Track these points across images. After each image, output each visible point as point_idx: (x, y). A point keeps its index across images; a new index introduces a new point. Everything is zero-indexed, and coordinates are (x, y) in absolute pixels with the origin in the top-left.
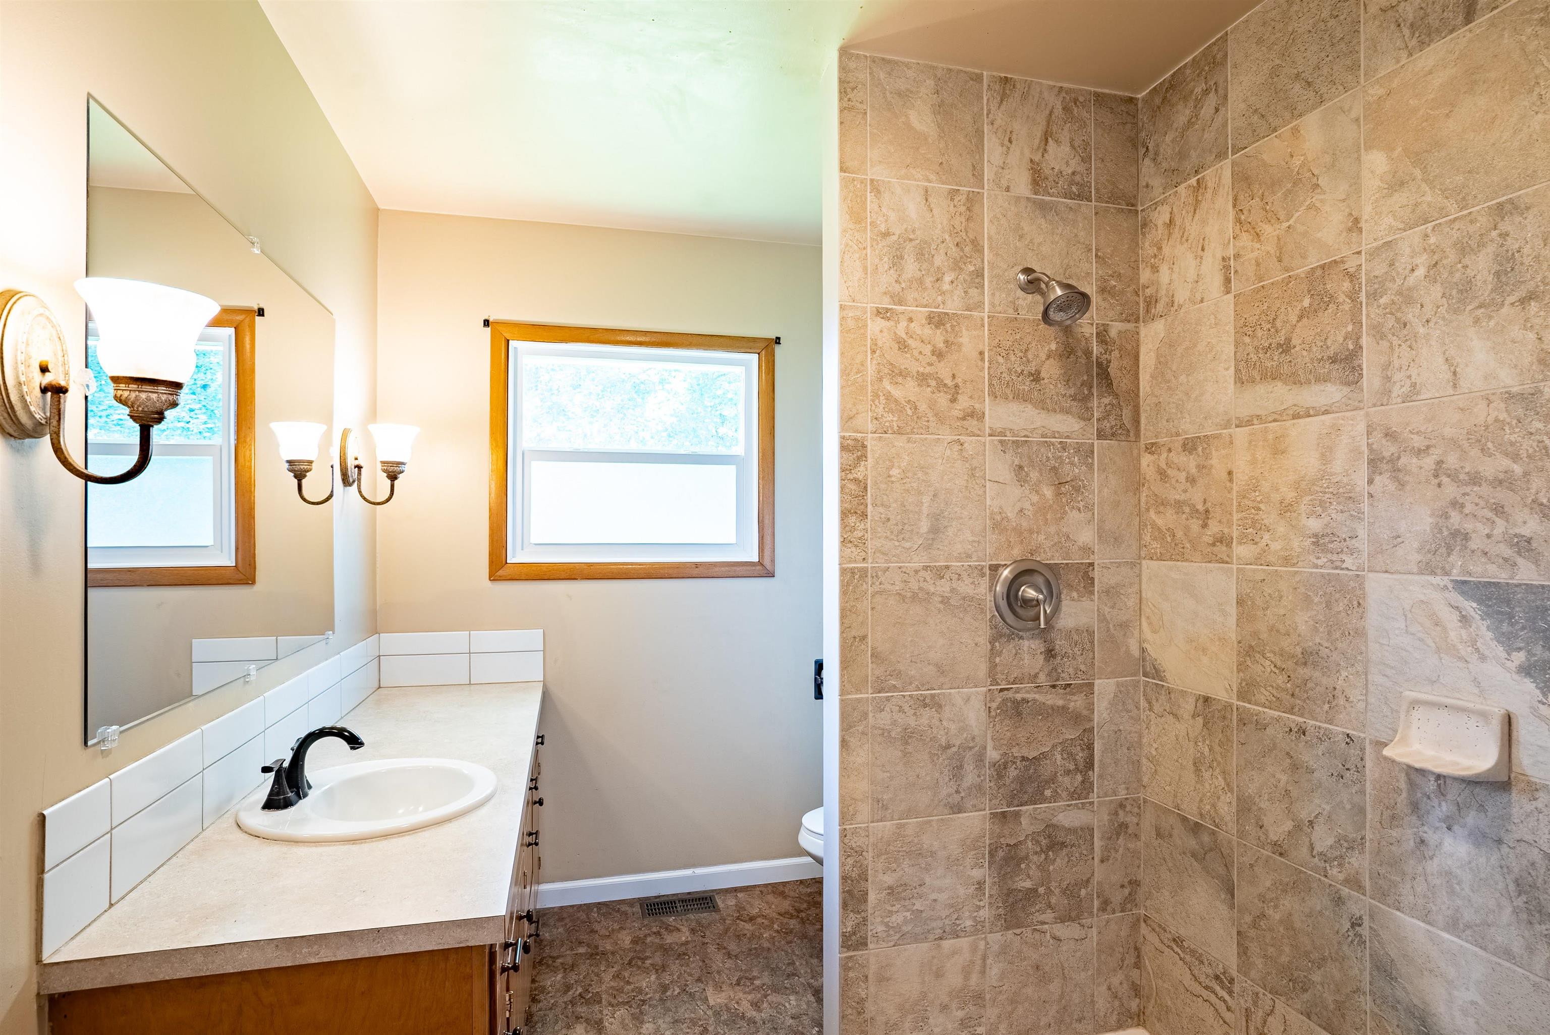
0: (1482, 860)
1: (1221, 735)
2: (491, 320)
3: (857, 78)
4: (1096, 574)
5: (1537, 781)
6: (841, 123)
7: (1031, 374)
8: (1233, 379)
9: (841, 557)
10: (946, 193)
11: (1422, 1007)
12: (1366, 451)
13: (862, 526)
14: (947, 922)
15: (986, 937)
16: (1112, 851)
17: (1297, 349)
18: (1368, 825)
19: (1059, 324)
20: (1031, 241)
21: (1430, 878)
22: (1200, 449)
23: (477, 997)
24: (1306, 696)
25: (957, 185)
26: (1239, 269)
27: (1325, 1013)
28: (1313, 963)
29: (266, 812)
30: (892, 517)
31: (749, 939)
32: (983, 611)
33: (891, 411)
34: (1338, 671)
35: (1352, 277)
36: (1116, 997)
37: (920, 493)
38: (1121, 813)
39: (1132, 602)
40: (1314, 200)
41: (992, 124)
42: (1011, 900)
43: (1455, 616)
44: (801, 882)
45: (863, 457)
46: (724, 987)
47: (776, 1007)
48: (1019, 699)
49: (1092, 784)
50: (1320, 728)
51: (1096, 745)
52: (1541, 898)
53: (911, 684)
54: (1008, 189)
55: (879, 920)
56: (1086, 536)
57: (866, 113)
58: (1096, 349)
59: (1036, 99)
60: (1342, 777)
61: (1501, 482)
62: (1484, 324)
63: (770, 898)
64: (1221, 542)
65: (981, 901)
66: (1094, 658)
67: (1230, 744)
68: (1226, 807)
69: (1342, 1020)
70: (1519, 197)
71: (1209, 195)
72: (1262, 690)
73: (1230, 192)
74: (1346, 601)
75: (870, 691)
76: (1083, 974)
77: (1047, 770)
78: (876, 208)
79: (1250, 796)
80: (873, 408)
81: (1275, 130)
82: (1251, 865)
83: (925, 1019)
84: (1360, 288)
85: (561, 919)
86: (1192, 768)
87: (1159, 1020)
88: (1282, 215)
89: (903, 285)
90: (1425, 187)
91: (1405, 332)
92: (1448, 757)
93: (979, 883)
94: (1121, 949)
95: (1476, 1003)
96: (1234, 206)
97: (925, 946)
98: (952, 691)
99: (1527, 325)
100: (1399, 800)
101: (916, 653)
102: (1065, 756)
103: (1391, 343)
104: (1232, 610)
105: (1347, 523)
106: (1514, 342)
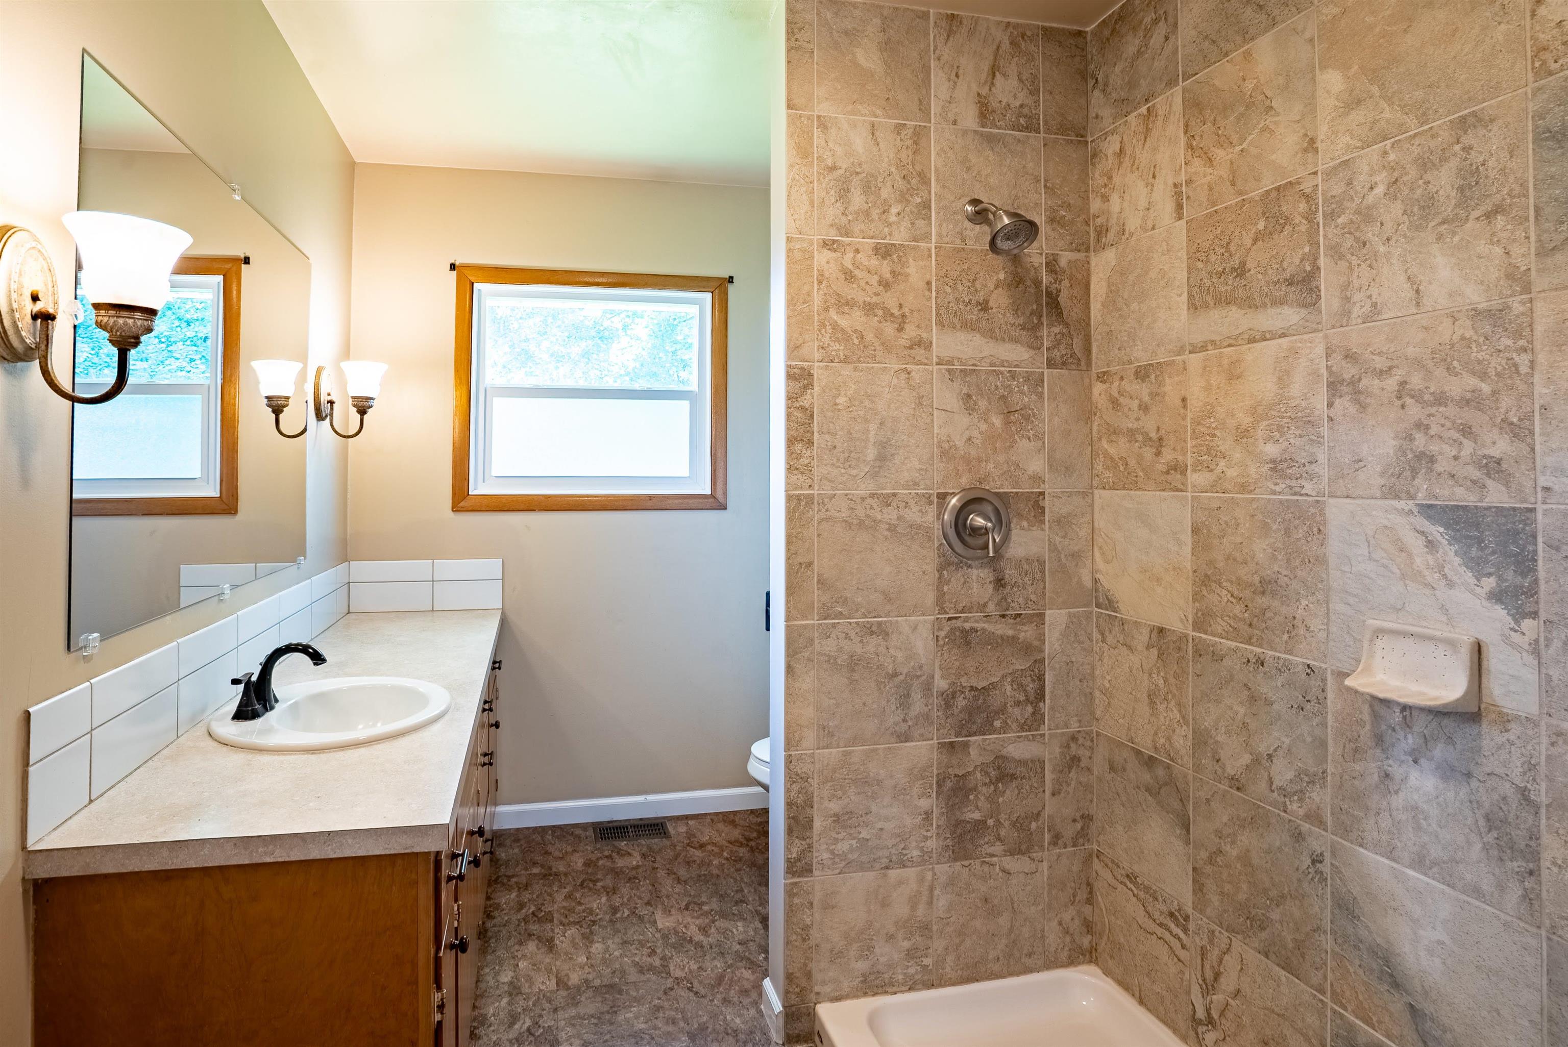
0: (1450, 795)
1: (1176, 667)
2: (457, 264)
3: (804, 19)
4: (1047, 503)
5: (1510, 712)
6: (789, 62)
7: (978, 303)
8: (1186, 305)
9: (787, 484)
10: (892, 128)
11: (1386, 947)
12: (1325, 374)
13: (808, 453)
14: (893, 851)
15: (933, 868)
16: (1064, 784)
17: (1252, 272)
18: (1329, 758)
19: (1007, 252)
20: (979, 173)
21: (1394, 813)
22: (1153, 376)
23: (422, 902)
24: (1264, 625)
25: (904, 120)
26: (1191, 194)
27: (1283, 952)
28: (1272, 900)
29: (236, 722)
30: (839, 445)
31: (699, 865)
32: (930, 539)
33: (838, 340)
34: (1298, 600)
35: (1308, 198)
36: (1067, 933)
37: (866, 421)
38: (1073, 745)
39: (1084, 532)
40: (1267, 122)
41: (939, 59)
42: (959, 831)
43: (1421, 542)
44: (752, 812)
45: (810, 385)
46: (673, 912)
47: (724, 932)
48: (968, 628)
49: (1043, 715)
50: (1279, 658)
51: (1047, 676)
52: (1513, 834)
53: (857, 611)
54: (955, 123)
55: (824, 847)
56: (1036, 465)
57: (813, 52)
58: (1045, 278)
59: (983, 34)
60: (1302, 709)
61: (1468, 402)
62: (1448, 240)
63: (721, 826)
64: (1176, 470)
65: (928, 831)
66: (1045, 588)
67: (1185, 676)
68: (1182, 741)
69: (1301, 960)
70: (1483, 109)
71: (1159, 123)
72: (1219, 620)
73: (1181, 119)
74: (1305, 528)
75: (816, 617)
76: (1032, 908)
77: (996, 700)
78: (823, 143)
79: (1206, 729)
80: (820, 337)
81: (1226, 55)
82: (1208, 800)
83: (871, 948)
84: (1317, 209)
85: (517, 840)
86: (1147, 701)
87: (1112, 957)
88: (1235, 138)
89: (850, 217)
90: (1383, 104)
91: (1365, 251)
92: (1414, 687)
93: (926, 813)
94: (1073, 885)
95: (1443, 943)
96: (1186, 132)
97: (871, 875)
98: (900, 619)
99: (1493, 240)
100: (1362, 733)
101: (862, 580)
102: (1015, 687)
103: (1350, 263)
104: (1187, 538)
105: (1307, 448)
106: (1479, 257)
